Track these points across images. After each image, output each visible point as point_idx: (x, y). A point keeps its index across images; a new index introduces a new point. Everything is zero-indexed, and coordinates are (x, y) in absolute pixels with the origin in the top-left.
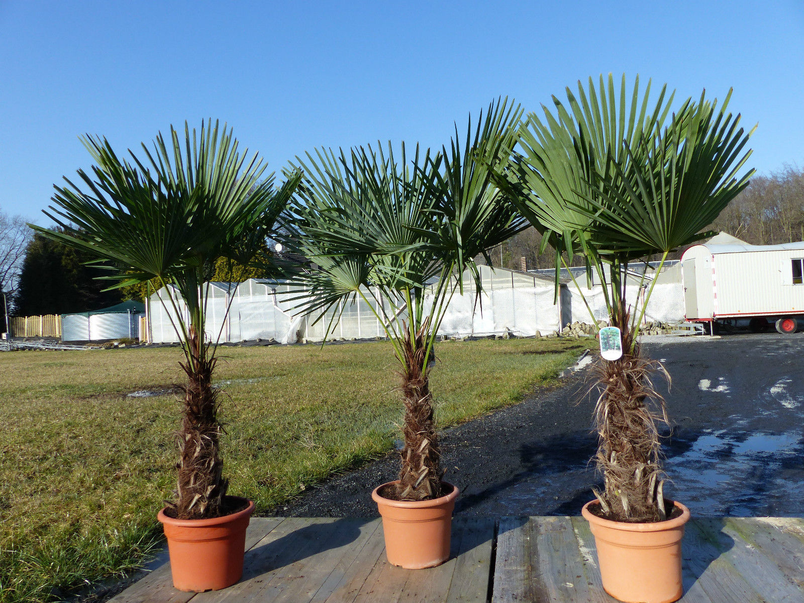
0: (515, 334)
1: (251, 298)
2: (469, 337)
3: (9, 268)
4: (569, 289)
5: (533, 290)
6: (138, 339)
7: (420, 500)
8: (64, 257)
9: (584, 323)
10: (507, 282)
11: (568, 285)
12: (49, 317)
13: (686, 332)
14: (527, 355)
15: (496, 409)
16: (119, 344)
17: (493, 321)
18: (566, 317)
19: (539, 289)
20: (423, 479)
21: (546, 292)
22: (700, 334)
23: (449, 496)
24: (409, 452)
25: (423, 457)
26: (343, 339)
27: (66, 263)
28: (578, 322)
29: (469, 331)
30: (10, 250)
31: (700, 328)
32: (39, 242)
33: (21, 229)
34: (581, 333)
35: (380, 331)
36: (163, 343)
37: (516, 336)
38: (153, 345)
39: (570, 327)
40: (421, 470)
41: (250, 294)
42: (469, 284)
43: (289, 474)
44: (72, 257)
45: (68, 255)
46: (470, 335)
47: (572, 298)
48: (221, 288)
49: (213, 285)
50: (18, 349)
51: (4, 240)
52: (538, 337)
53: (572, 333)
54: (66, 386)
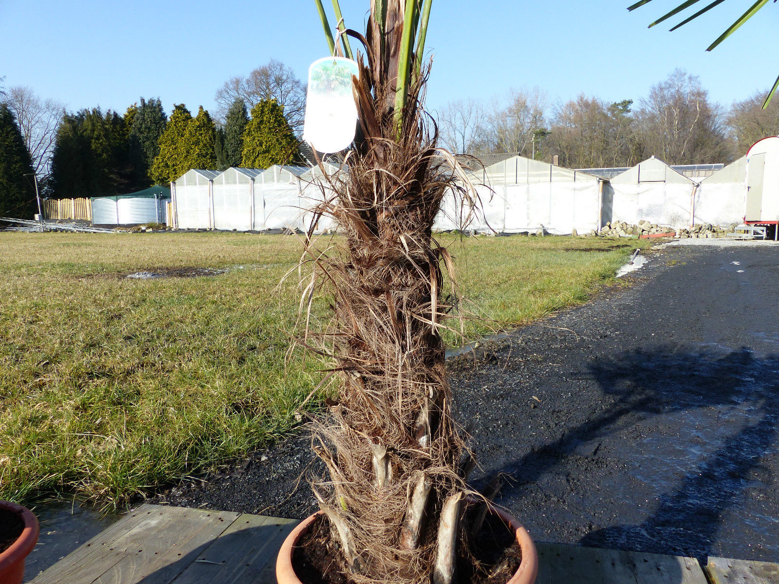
0: (549, 231)
1: (276, 185)
2: (500, 233)
3: (45, 152)
4: (612, 185)
5: (573, 185)
6: (165, 224)
8: (93, 141)
9: (625, 222)
10: (545, 175)
11: (611, 181)
12: (80, 200)
13: (744, 236)
14: (570, 252)
15: (559, 310)
16: (147, 228)
17: (526, 217)
18: (606, 215)
19: (578, 184)
21: (587, 188)
22: (761, 238)
27: (95, 146)
28: (619, 222)
29: (501, 226)
30: (45, 135)
31: (761, 232)
32: (68, 125)
33: (54, 113)
34: (622, 234)
36: (189, 229)
37: (550, 234)
38: (179, 231)
39: (610, 226)
41: (274, 181)
42: (503, 177)
43: (281, 394)
44: (101, 141)
45: (98, 139)
46: (501, 231)
47: (614, 196)
48: (246, 174)
49: (237, 172)
50: (51, 230)
51: (37, 124)
52: (574, 235)
53: (612, 233)
54: (66, 264)
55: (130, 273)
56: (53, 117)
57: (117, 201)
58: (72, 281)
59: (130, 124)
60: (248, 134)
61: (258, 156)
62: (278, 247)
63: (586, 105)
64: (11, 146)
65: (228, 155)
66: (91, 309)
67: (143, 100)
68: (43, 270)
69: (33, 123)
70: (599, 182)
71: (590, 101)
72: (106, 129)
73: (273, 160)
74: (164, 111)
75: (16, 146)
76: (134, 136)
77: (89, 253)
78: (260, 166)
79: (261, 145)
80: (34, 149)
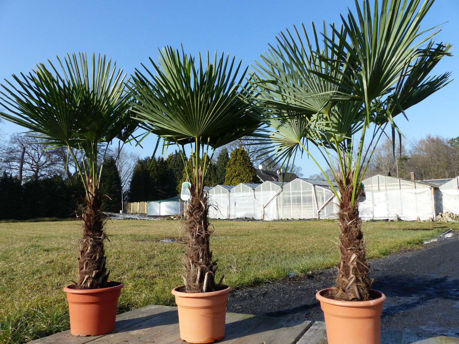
0: (402, 219)
1: (241, 194)
2: (371, 220)
3: (127, 178)
4: (441, 190)
5: (414, 191)
7: (348, 301)
8: (151, 172)
9: (452, 213)
10: (397, 185)
11: (440, 188)
12: (142, 203)
14: (405, 231)
16: (174, 217)
17: (387, 210)
18: (438, 208)
19: (418, 190)
20: (352, 285)
21: (424, 192)
23: (374, 301)
24: (342, 263)
25: (352, 267)
26: (292, 218)
27: (152, 175)
28: (448, 213)
29: (371, 216)
30: (128, 170)
32: (139, 165)
33: (133, 159)
34: (450, 220)
35: (314, 214)
37: (402, 220)
39: (441, 215)
40: (350, 277)
41: (240, 192)
42: (371, 187)
44: (155, 172)
45: (153, 171)
46: (372, 219)
47: (443, 196)
48: (226, 188)
49: (221, 187)
50: (127, 218)
51: (126, 165)
52: (418, 221)
53: (443, 219)
54: (133, 235)
55: (162, 240)
56: (133, 161)
57: (160, 203)
58: (135, 243)
59: (169, 163)
60: (228, 167)
61: (234, 178)
62: (238, 228)
63: (433, 141)
64: (113, 176)
65: (218, 178)
66: (142, 254)
67: (176, 151)
68: (123, 237)
69: (123, 164)
70: (431, 188)
71: (435, 138)
72: (157, 166)
73: (242, 180)
74: (187, 156)
75: (115, 176)
76: (171, 169)
77: (144, 230)
78: (234, 183)
79: (235, 172)
80: (122, 177)
